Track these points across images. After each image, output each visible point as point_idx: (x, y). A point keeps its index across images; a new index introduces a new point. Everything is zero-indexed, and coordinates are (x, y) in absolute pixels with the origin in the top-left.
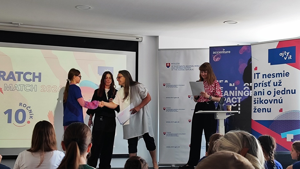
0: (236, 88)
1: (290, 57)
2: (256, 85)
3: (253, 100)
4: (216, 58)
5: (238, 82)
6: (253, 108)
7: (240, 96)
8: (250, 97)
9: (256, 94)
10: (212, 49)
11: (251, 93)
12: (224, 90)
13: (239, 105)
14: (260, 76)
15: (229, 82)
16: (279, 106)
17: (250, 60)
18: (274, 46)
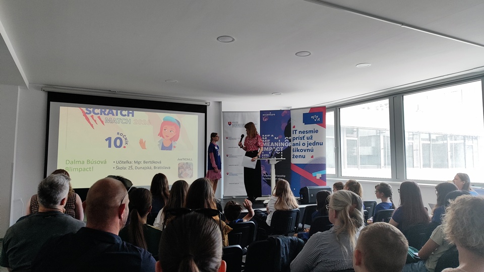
0: (279, 141)
1: (319, 120)
2: (294, 139)
3: (292, 149)
4: (265, 118)
5: (281, 136)
6: (292, 155)
7: (282, 146)
8: (289, 147)
9: (294, 145)
10: (262, 112)
11: (290, 144)
12: (271, 142)
13: (282, 153)
14: (297, 132)
15: (274, 137)
16: (311, 154)
17: (290, 120)
18: (308, 111)
